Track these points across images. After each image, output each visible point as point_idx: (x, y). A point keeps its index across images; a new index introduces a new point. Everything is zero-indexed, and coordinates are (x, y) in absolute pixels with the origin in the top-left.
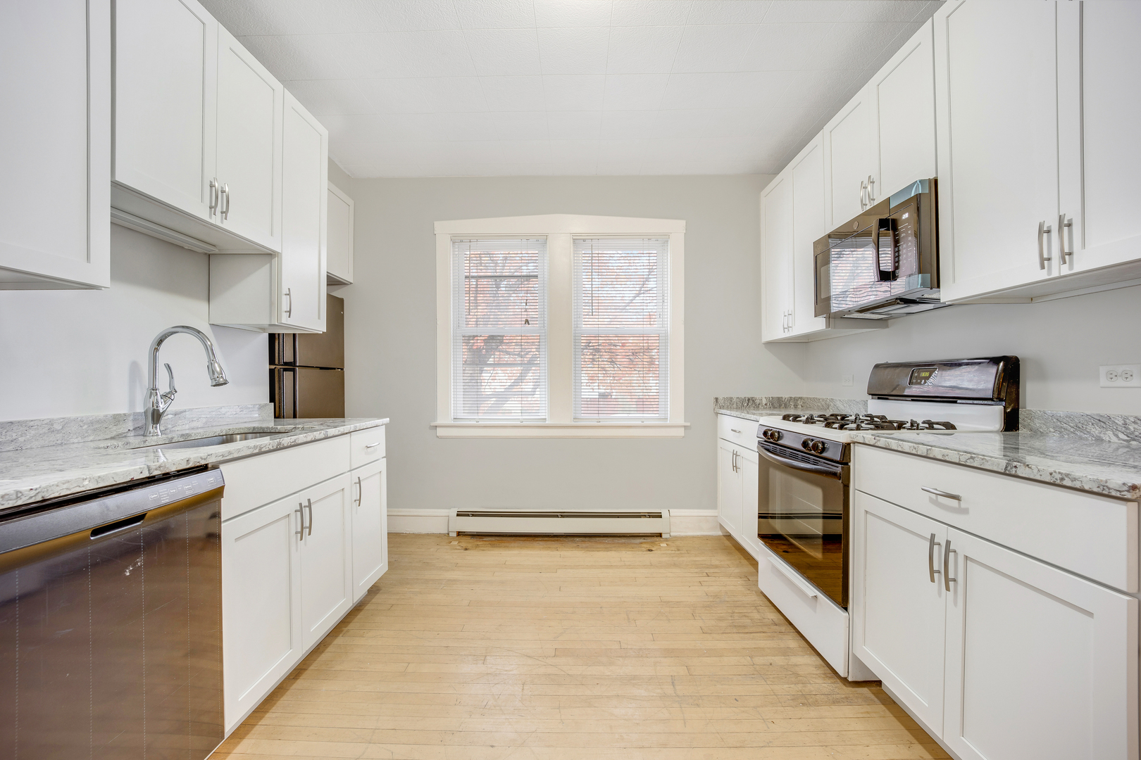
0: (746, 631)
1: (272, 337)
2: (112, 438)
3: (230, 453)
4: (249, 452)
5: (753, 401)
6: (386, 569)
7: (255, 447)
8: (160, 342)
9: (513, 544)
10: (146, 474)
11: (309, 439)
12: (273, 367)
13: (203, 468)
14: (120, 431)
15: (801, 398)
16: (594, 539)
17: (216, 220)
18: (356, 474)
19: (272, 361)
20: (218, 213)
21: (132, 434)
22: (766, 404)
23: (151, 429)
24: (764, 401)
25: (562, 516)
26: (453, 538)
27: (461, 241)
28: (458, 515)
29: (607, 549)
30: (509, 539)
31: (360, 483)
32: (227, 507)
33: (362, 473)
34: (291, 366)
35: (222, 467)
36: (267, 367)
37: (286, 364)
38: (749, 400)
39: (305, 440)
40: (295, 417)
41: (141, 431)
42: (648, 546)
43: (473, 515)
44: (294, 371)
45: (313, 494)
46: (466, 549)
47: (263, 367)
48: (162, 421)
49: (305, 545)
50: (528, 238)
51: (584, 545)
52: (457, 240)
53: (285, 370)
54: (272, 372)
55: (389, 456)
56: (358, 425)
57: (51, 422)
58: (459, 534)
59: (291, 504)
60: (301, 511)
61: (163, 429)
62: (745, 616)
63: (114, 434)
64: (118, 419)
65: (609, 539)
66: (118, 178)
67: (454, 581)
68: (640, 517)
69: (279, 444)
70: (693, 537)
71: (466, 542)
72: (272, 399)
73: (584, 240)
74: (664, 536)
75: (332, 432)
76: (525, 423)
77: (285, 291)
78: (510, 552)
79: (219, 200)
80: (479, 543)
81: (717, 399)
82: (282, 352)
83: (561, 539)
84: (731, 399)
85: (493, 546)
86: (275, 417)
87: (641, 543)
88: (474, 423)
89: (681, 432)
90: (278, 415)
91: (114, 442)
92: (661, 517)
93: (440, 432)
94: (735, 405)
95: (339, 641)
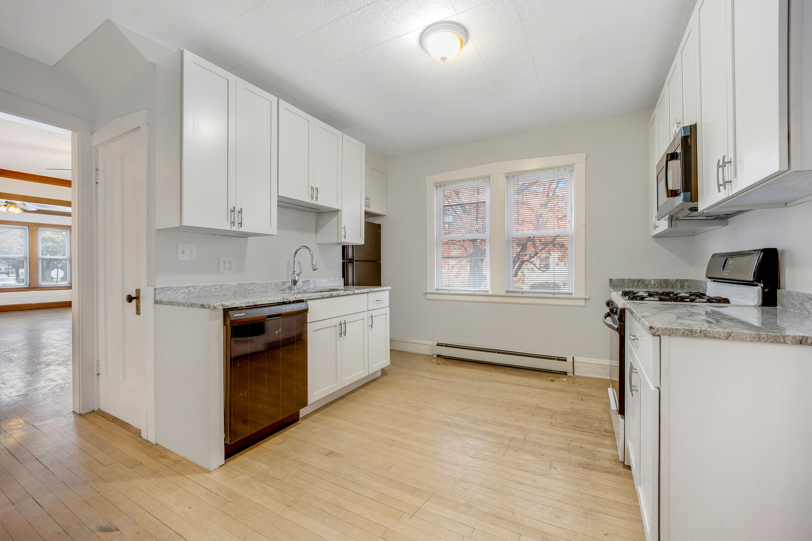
0: (581, 430)
1: (344, 247)
2: (281, 291)
3: (311, 296)
4: (318, 297)
5: (643, 282)
6: (389, 363)
7: (321, 295)
8: (296, 253)
9: (465, 365)
10: (282, 301)
11: (345, 294)
12: (344, 261)
13: (302, 301)
14: (284, 288)
15: (687, 280)
16: (518, 370)
17: (314, 202)
18: (370, 313)
19: (343, 259)
20: (314, 199)
21: (287, 289)
22: (654, 285)
23: (293, 288)
24: (653, 282)
25: (498, 353)
26: (434, 358)
27: (440, 186)
28: (437, 345)
29: (522, 376)
30: (465, 362)
31: (372, 317)
32: (310, 317)
33: (374, 313)
34: (351, 261)
35: (308, 302)
36: (341, 261)
37: (349, 259)
38: (639, 281)
39: (343, 294)
40: (353, 285)
41: (290, 288)
42: (552, 379)
43: (446, 346)
44: (353, 263)
45: (347, 319)
46: (438, 364)
47: (340, 261)
48: (297, 285)
49: (344, 340)
50: (477, 179)
51: (509, 372)
52: (438, 185)
53: (349, 262)
54: (343, 263)
55: (391, 306)
56: (371, 289)
57: (263, 284)
58: (438, 356)
59: (336, 322)
60: (341, 324)
61: (298, 288)
62: (588, 423)
63: (282, 289)
64: (284, 283)
65: (529, 371)
66: (279, 195)
67: (424, 377)
68: (552, 359)
69: (331, 295)
70: (592, 378)
71: (440, 360)
72: (343, 277)
73: (514, 177)
74: (568, 374)
75: (357, 291)
76: (476, 293)
77: (343, 227)
78: (463, 369)
79: (315, 191)
80: (447, 362)
81: (611, 280)
82: (348, 255)
83: (497, 367)
84: (623, 280)
85: (454, 364)
86: (344, 285)
87: (549, 376)
88: (447, 292)
89: (582, 303)
90: (346, 284)
91: (280, 292)
92: (566, 361)
93: (429, 296)
94: (626, 285)
95: (362, 390)
